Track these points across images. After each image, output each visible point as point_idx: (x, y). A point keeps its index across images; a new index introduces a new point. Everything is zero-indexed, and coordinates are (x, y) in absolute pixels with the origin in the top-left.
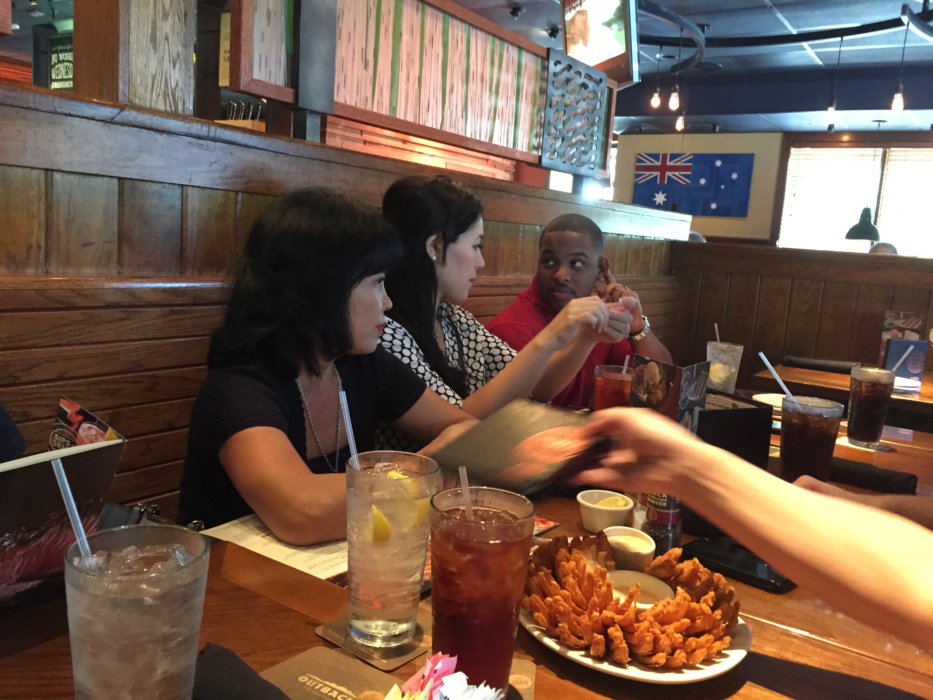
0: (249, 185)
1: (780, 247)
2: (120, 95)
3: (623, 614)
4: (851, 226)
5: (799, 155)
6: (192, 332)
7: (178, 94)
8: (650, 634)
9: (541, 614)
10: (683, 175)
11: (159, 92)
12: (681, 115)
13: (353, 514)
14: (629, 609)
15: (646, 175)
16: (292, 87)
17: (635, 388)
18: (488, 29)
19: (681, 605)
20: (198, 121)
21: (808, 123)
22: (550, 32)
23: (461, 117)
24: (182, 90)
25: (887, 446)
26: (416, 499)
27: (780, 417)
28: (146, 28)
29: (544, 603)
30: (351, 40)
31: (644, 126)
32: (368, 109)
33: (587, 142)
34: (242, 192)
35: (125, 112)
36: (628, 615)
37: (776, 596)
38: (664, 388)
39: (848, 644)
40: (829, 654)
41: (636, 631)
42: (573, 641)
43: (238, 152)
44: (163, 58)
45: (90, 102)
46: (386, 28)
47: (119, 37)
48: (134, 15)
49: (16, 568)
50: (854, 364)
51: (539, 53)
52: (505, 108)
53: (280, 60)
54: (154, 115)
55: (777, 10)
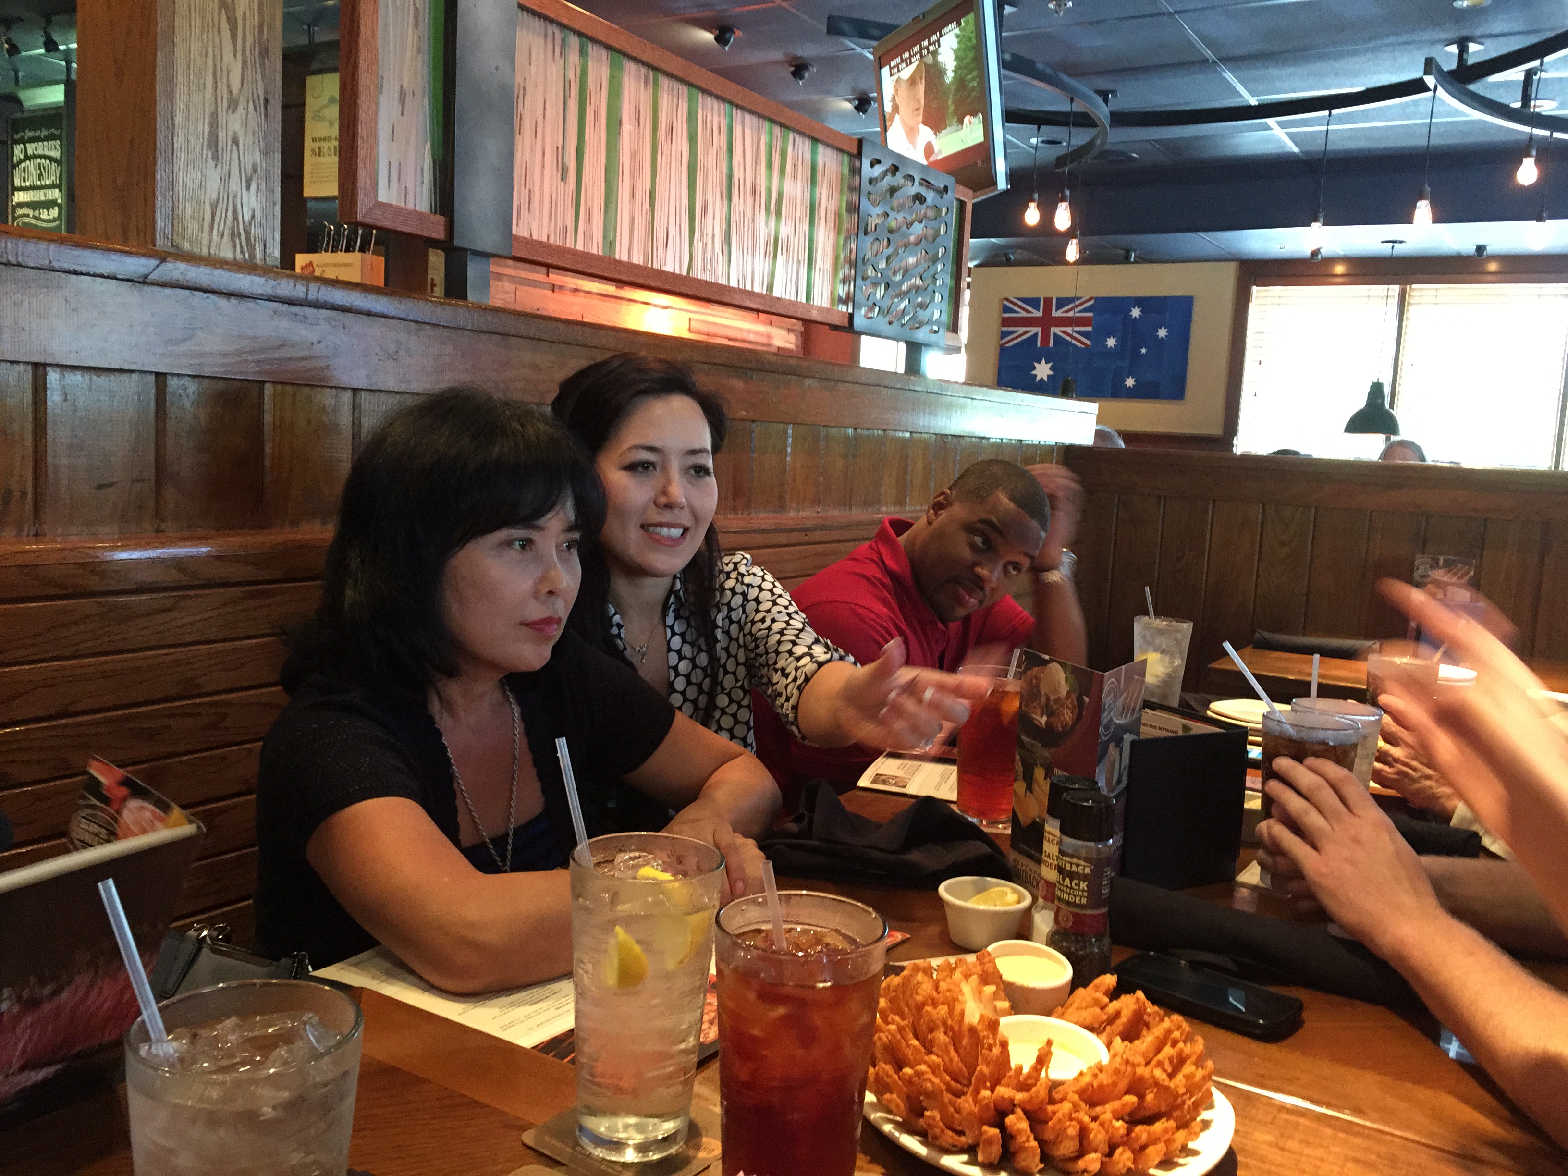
1: (1238, 452)
2: (158, 237)
3: (1028, 1090)
4: (1354, 411)
5: (1266, 297)
7: (255, 231)
8: (1074, 1123)
9: (895, 1096)
10: (1078, 332)
11: (223, 232)
12: (1075, 236)
14: (1038, 1084)
15: (1019, 333)
16: (442, 213)
17: (1026, 706)
18: (762, 112)
19: (1123, 1073)
20: (289, 276)
21: (1279, 247)
22: (857, 103)
23: (720, 254)
24: (261, 225)
27: (1260, 739)
28: (200, 125)
29: (899, 1078)
30: (539, 134)
31: (1013, 254)
32: (568, 245)
33: (926, 289)
34: (365, 391)
35: (167, 264)
36: (1038, 1092)
37: (1268, 1046)
38: (1074, 706)
40: (1358, 1141)
41: (1051, 1119)
42: (950, 1140)
43: (356, 324)
44: (229, 172)
45: (109, 250)
46: (596, 114)
47: (155, 144)
48: (180, 105)
49: (20, 1046)
50: (1367, 643)
51: (845, 148)
52: (791, 237)
53: (422, 170)
54: (216, 268)
55: (1224, 68)
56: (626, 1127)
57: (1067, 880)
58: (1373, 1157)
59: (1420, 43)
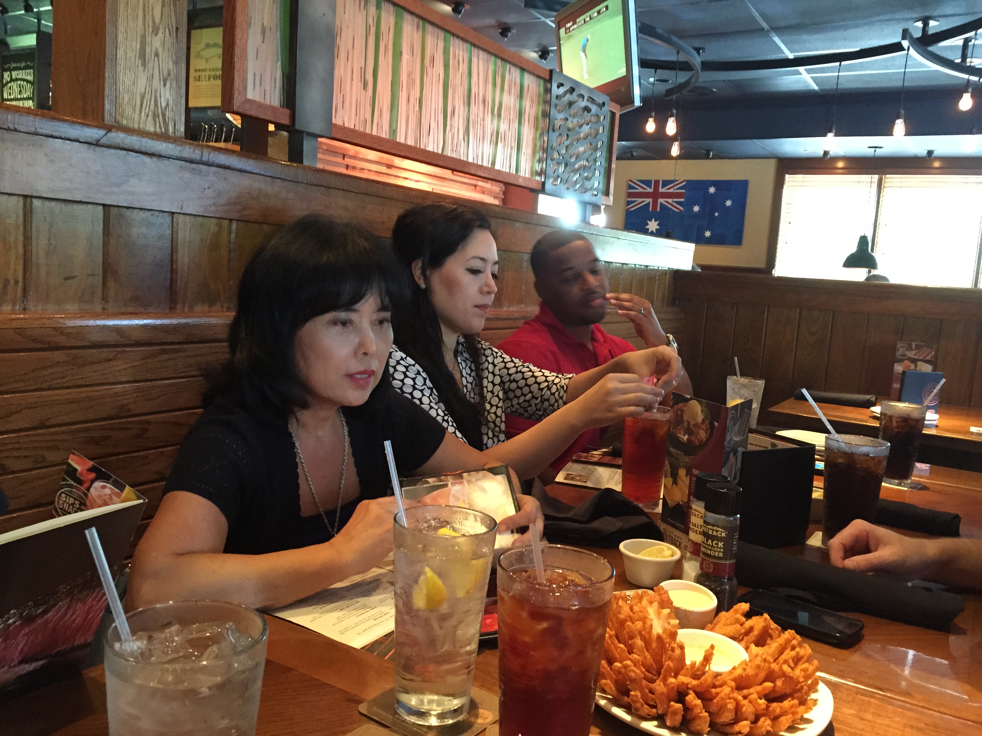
0: (245, 213)
1: (776, 276)
2: (106, 115)
3: (698, 678)
4: (848, 254)
5: (794, 181)
6: (184, 372)
7: (169, 114)
8: (732, 700)
9: (609, 681)
10: (676, 202)
11: (148, 113)
12: (677, 140)
14: (705, 673)
15: (638, 202)
16: (287, 108)
17: (673, 429)
18: (490, 50)
19: (761, 667)
20: (190, 144)
21: (803, 149)
22: (540, 53)
23: (463, 141)
24: (173, 110)
25: (918, 483)
27: (823, 457)
28: (134, 43)
29: (611, 669)
30: (350, 59)
31: (635, 152)
32: (367, 131)
33: (590, 168)
34: (237, 220)
35: (112, 133)
36: (705, 680)
37: (843, 651)
38: (707, 428)
41: (715, 698)
42: (646, 711)
43: (233, 177)
44: (153, 75)
45: (74, 122)
46: (386, 47)
47: (105, 52)
48: (121, 28)
49: (20, 648)
50: (868, 397)
51: (541, 75)
52: (507, 132)
53: (275, 79)
54: (143, 137)
55: (774, 34)
56: (430, 702)
57: (710, 541)
58: (923, 725)
59: (899, 20)
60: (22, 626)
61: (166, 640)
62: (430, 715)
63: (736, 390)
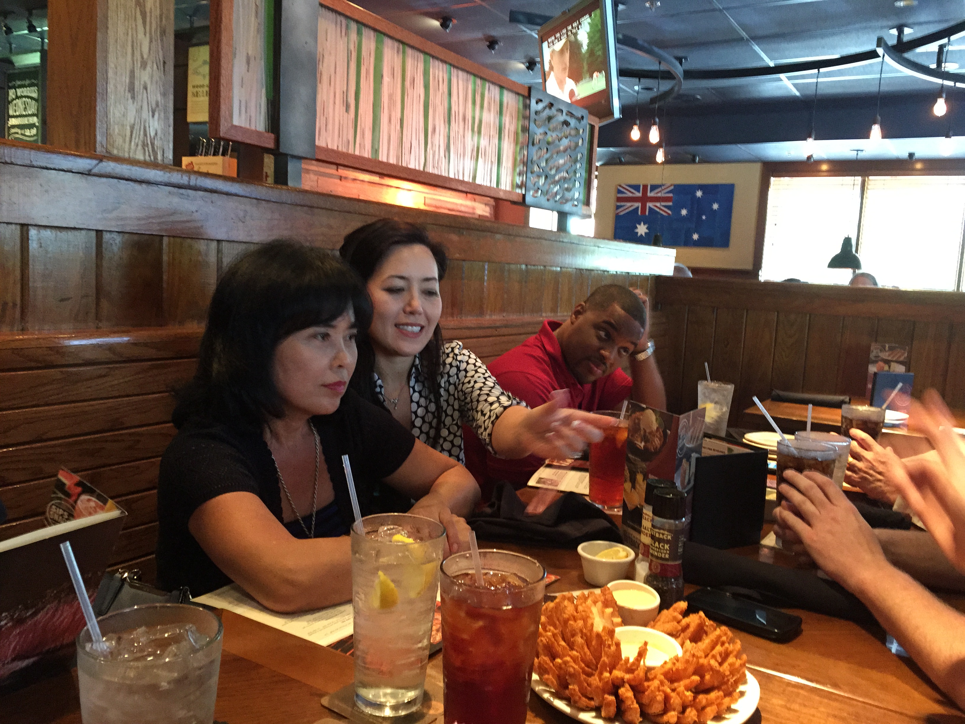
0: (231, 233)
2: (97, 146)
3: (633, 673)
4: (834, 255)
5: (779, 184)
7: (157, 143)
8: (661, 693)
9: (551, 676)
10: (664, 206)
11: (138, 142)
12: (662, 147)
13: (359, 580)
14: (639, 669)
15: (627, 207)
16: (272, 132)
17: (632, 436)
18: (469, 70)
20: (178, 170)
21: (787, 153)
22: (528, 65)
23: (444, 158)
24: (161, 139)
26: (424, 564)
28: (124, 78)
29: (553, 664)
30: (332, 83)
31: (623, 157)
32: (350, 152)
33: (570, 179)
35: (103, 163)
36: (639, 674)
37: (780, 645)
38: (661, 436)
39: (853, 693)
40: (835, 704)
41: (647, 690)
42: (584, 703)
43: (220, 200)
44: (141, 107)
45: (67, 154)
46: (367, 71)
47: (96, 89)
48: (111, 65)
49: (12, 646)
50: (841, 398)
51: (520, 92)
52: (487, 148)
53: (260, 105)
54: (133, 166)
55: (753, 43)
57: (657, 543)
58: (845, 715)
59: (874, 29)
60: (14, 627)
61: (133, 641)
62: (386, 706)
63: (707, 394)
